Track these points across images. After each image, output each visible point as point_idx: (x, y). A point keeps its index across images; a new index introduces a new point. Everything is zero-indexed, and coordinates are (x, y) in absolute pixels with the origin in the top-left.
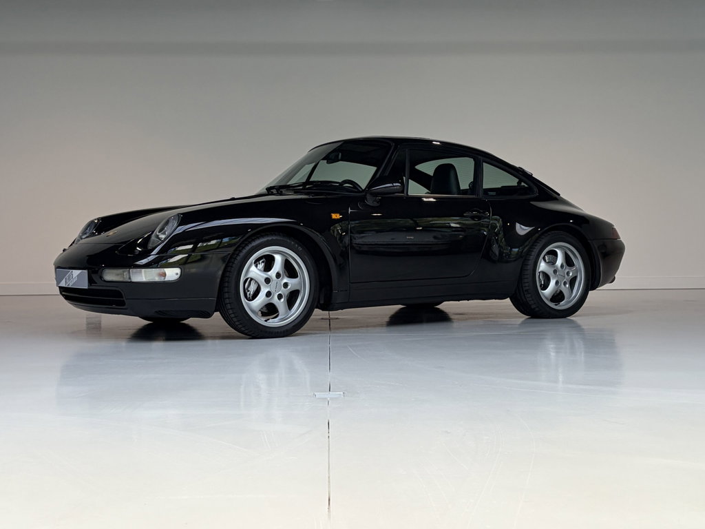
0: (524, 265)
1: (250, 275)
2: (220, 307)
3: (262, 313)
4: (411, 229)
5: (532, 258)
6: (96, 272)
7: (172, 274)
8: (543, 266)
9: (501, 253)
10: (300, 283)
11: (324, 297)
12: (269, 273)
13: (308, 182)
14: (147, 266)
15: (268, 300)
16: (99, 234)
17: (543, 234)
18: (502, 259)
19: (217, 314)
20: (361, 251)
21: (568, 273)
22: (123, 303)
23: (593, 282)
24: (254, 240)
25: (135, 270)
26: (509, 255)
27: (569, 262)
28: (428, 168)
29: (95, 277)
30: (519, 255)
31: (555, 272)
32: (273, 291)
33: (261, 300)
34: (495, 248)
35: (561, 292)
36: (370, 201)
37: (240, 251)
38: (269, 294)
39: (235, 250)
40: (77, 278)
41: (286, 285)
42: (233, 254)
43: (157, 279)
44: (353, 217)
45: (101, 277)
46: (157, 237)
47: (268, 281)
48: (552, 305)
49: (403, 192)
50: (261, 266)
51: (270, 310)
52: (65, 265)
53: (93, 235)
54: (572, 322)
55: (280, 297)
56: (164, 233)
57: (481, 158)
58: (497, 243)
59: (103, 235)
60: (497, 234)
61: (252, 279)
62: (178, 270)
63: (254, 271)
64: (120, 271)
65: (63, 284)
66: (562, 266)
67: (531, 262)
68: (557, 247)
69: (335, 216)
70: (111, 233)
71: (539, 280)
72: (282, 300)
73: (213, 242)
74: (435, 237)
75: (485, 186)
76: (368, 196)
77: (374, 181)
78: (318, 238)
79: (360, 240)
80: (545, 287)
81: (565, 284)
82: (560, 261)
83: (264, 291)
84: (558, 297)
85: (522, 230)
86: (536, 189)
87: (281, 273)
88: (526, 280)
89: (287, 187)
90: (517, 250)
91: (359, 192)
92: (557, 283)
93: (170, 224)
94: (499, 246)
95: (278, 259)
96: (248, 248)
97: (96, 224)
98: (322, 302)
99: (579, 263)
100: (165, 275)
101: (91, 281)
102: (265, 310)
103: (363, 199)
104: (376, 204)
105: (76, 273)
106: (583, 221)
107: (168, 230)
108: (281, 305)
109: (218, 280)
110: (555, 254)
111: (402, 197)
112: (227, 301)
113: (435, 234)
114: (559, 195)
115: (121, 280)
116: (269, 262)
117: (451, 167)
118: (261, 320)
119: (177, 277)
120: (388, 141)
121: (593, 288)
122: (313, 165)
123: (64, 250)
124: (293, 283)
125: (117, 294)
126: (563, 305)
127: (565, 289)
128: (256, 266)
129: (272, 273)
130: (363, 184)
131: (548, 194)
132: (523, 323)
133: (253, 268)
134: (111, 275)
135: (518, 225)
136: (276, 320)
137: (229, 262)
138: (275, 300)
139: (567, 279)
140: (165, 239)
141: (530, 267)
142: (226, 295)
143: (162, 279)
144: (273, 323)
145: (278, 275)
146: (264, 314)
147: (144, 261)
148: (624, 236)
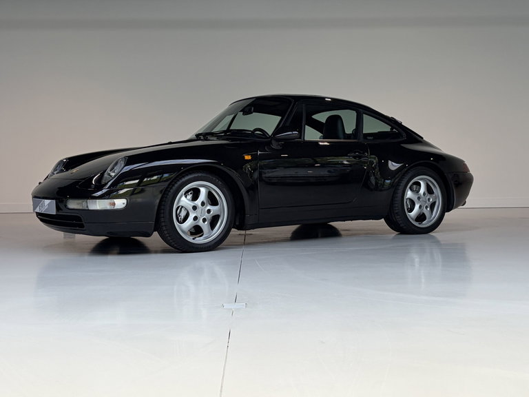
0: (395, 193)
1: (181, 204)
2: (157, 228)
3: (191, 232)
4: (312, 166)
5: (401, 188)
6: (62, 202)
7: (120, 203)
8: (409, 194)
9: (377, 183)
10: (220, 209)
11: (239, 220)
12: (196, 202)
13: (228, 130)
14: (101, 197)
15: (195, 223)
16: (67, 170)
17: (409, 169)
18: (378, 188)
19: (156, 234)
20: (270, 183)
21: (429, 199)
22: (82, 226)
23: (448, 206)
24: (184, 177)
25: (91, 201)
26: (383, 185)
27: (429, 191)
28: (322, 117)
29: (61, 206)
30: (392, 185)
31: (419, 198)
32: (199, 216)
33: (189, 222)
34: (373, 180)
35: (423, 214)
36: (275, 145)
37: (173, 185)
38: (195, 218)
39: (169, 185)
40: (48, 206)
41: (209, 211)
42: (167, 188)
43: (109, 207)
44: (262, 158)
45: (66, 206)
46: (109, 175)
47: (195, 208)
48: (416, 224)
49: (300, 138)
50: (189, 197)
51: (197, 231)
52: (39, 196)
53: (62, 171)
54: (433, 237)
55: (204, 220)
56: (114, 172)
57: (362, 110)
58: (374, 175)
59: (70, 171)
60: (374, 169)
61: (182, 207)
62: (124, 201)
63: (184, 201)
64: (80, 201)
65: (38, 210)
66: (424, 194)
67: (400, 191)
68: (421, 179)
69: (248, 157)
70: (74, 170)
71: (407, 205)
72: (206, 223)
73: (155, 177)
74: (329, 171)
75: (365, 131)
76: (273, 142)
77: (279, 130)
78: (234, 174)
79: (269, 174)
80: (411, 210)
81: (426, 207)
82: (423, 190)
83: (192, 216)
84: (421, 217)
85: (393, 166)
86: (404, 134)
87: (205, 202)
88: (396, 205)
89: (212, 134)
90: (389, 181)
91: (268, 138)
92: (420, 207)
93: (119, 165)
94: (376, 178)
95: (203, 191)
96: (179, 183)
97: (64, 163)
98: (237, 223)
99: (437, 191)
100: (114, 204)
101: (58, 208)
102: (193, 231)
103: (269, 144)
104: (279, 148)
105: (47, 202)
106: (441, 158)
107: (117, 169)
108: (205, 226)
109: (156, 208)
110: (419, 184)
111: (300, 142)
112: (163, 224)
113: (329, 169)
114: (422, 138)
115: (81, 208)
116: (195, 194)
117: (338, 118)
118: (190, 239)
119: (125, 205)
120: (290, 99)
121: (449, 210)
122: (233, 116)
123: (40, 183)
124: (214, 210)
125: (78, 218)
126: (425, 224)
127: (427, 212)
128: (186, 197)
129: (198, 202)
130: (270, 132)
131: (414, 138)
132: (394, 238)
133: (183, 198)
134: (73, 204)
135: (390, 162)
136: (201, 238)
137: (164, 194)
138: (200, 223)
139: (428, 204)
140: (115, 176)
141: (399, 195)
142: (162, 220)
143: (112, 208)
144: (199, 240)
145: (203, 204)
146: (192, 234)
147: (99, 193)
148: (473, 170)
